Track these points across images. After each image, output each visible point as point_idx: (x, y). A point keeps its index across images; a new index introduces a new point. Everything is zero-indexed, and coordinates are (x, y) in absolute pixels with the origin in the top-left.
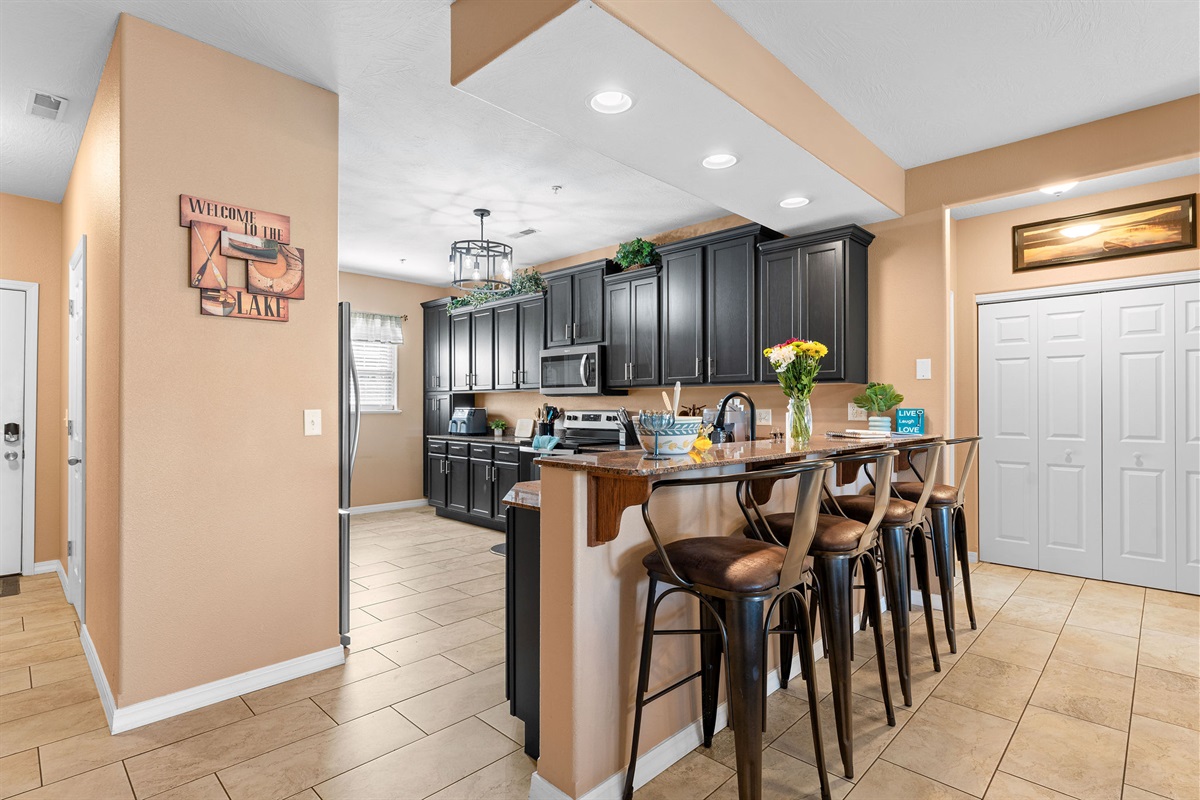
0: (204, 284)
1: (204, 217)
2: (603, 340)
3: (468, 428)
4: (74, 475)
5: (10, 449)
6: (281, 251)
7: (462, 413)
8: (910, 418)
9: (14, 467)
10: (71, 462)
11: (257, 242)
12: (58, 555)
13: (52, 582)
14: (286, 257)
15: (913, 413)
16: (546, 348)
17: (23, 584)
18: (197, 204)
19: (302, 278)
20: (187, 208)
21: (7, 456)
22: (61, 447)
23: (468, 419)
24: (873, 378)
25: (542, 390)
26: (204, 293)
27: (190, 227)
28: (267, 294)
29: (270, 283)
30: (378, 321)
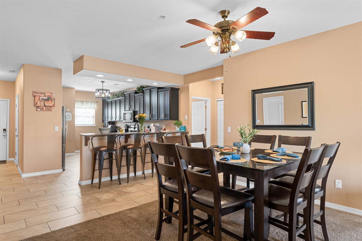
0: (37, 106)
1: (37, 95)
2: (135, 109)
3: (111, 130)
4: (17, 138)
5: (4, 134)
6: (50, 99)
7: (110, 126)
8: (183, 128)
9: (5, 138)
10: (16, 136)
11: (46, 98)
12: (14, 157)
13: (12, 162)
14: (51, 100)
15: (183, 127)
16: (125, 111)
17: (7, 162)
18: (35, 93)
19: (54, 103)
20: (34, 93)
21: (4, 136)
22: (14, 133)
23: (111, 128)
24: (179, 120)
25: (124, 121)
26: (37, 107)
27: (35, 96)
28: (48, 106)
29: (48, 105)
30: (90, 103)
